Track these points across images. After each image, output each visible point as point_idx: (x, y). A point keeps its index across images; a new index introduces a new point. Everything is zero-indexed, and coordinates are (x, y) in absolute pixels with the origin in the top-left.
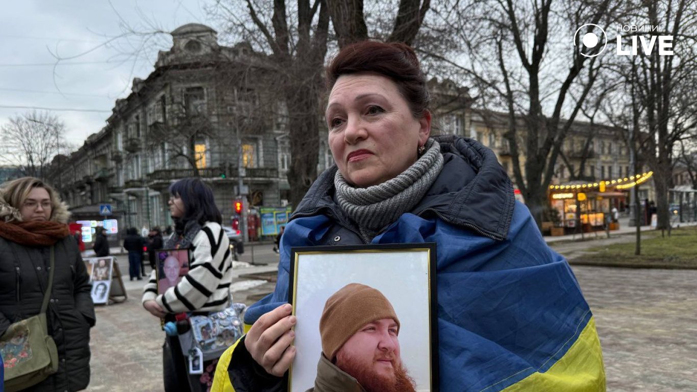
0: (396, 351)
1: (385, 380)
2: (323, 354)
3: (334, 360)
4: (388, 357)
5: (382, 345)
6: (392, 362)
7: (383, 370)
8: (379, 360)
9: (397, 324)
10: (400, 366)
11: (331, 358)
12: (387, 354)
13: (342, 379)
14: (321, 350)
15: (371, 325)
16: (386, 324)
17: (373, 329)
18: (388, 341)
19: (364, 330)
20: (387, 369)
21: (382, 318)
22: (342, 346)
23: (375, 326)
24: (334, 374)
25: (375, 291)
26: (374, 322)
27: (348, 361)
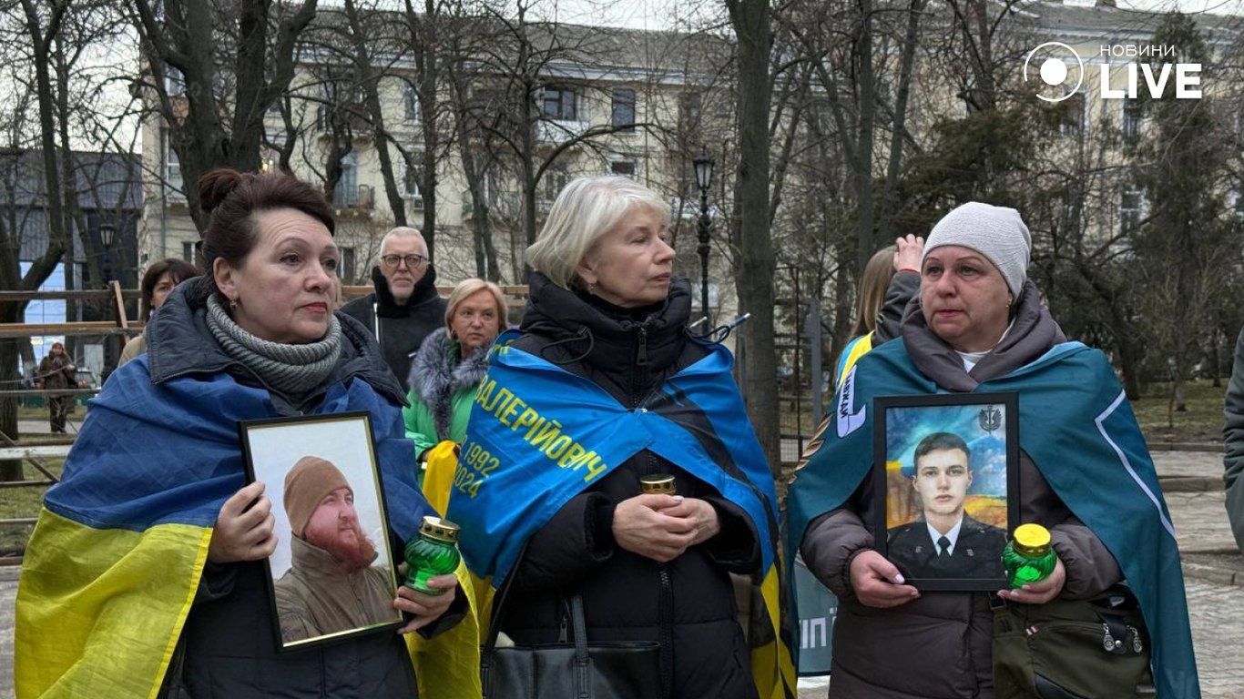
0: (354, 518)
1: (351, 546)
2: (293, 533)
3: (304, 538)
4: (349, 525)
5: (342, 515)
6: (354, 529)
7: (347, 539)
8: (343, 530)
9: (351, 492)
10: (360, 531)
11: (302, 536)
12: (348, 522)
13: (314, 553)
14: (291, 529)
15: (329, 497)
16: (342, 493)
17: (332, 500)
18: (347, 511)
19: (325, 503)
20: (351, 536)
21: (338, 489)
22: (309, 522)
23: (332, 497)
24: (307, 550)
25: (327, 462)
26: (331, 494)
27: (316, 536)
